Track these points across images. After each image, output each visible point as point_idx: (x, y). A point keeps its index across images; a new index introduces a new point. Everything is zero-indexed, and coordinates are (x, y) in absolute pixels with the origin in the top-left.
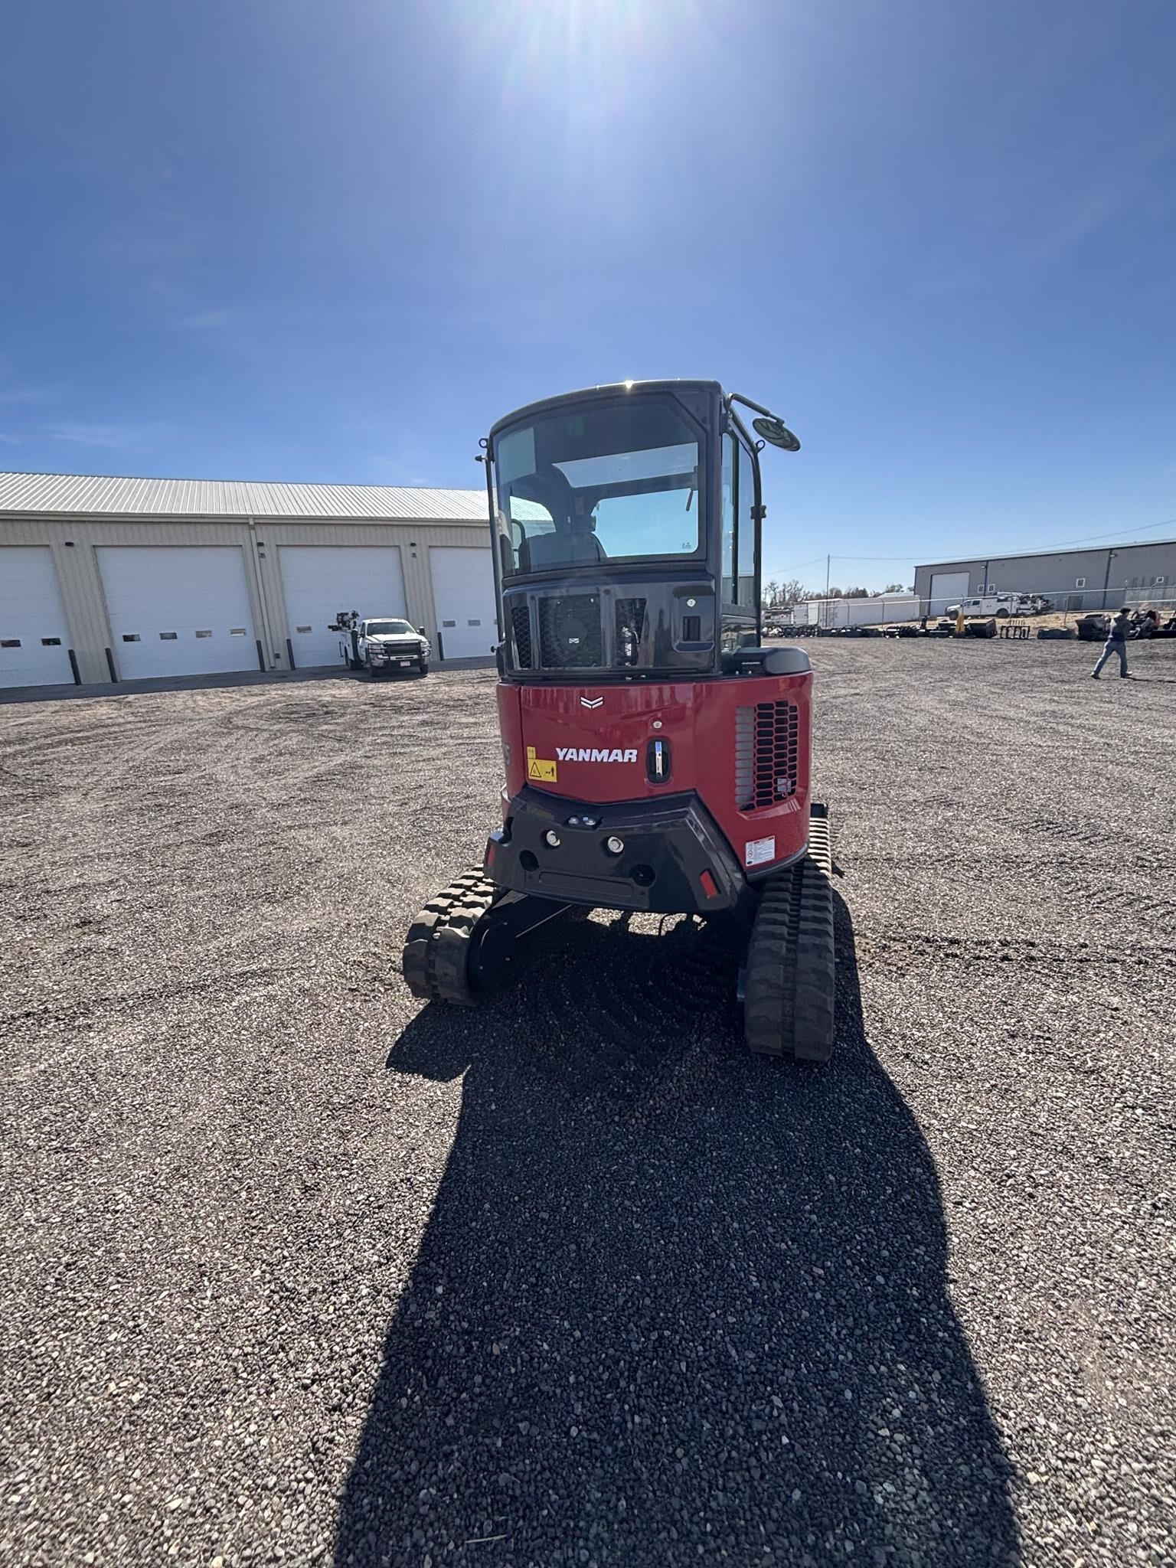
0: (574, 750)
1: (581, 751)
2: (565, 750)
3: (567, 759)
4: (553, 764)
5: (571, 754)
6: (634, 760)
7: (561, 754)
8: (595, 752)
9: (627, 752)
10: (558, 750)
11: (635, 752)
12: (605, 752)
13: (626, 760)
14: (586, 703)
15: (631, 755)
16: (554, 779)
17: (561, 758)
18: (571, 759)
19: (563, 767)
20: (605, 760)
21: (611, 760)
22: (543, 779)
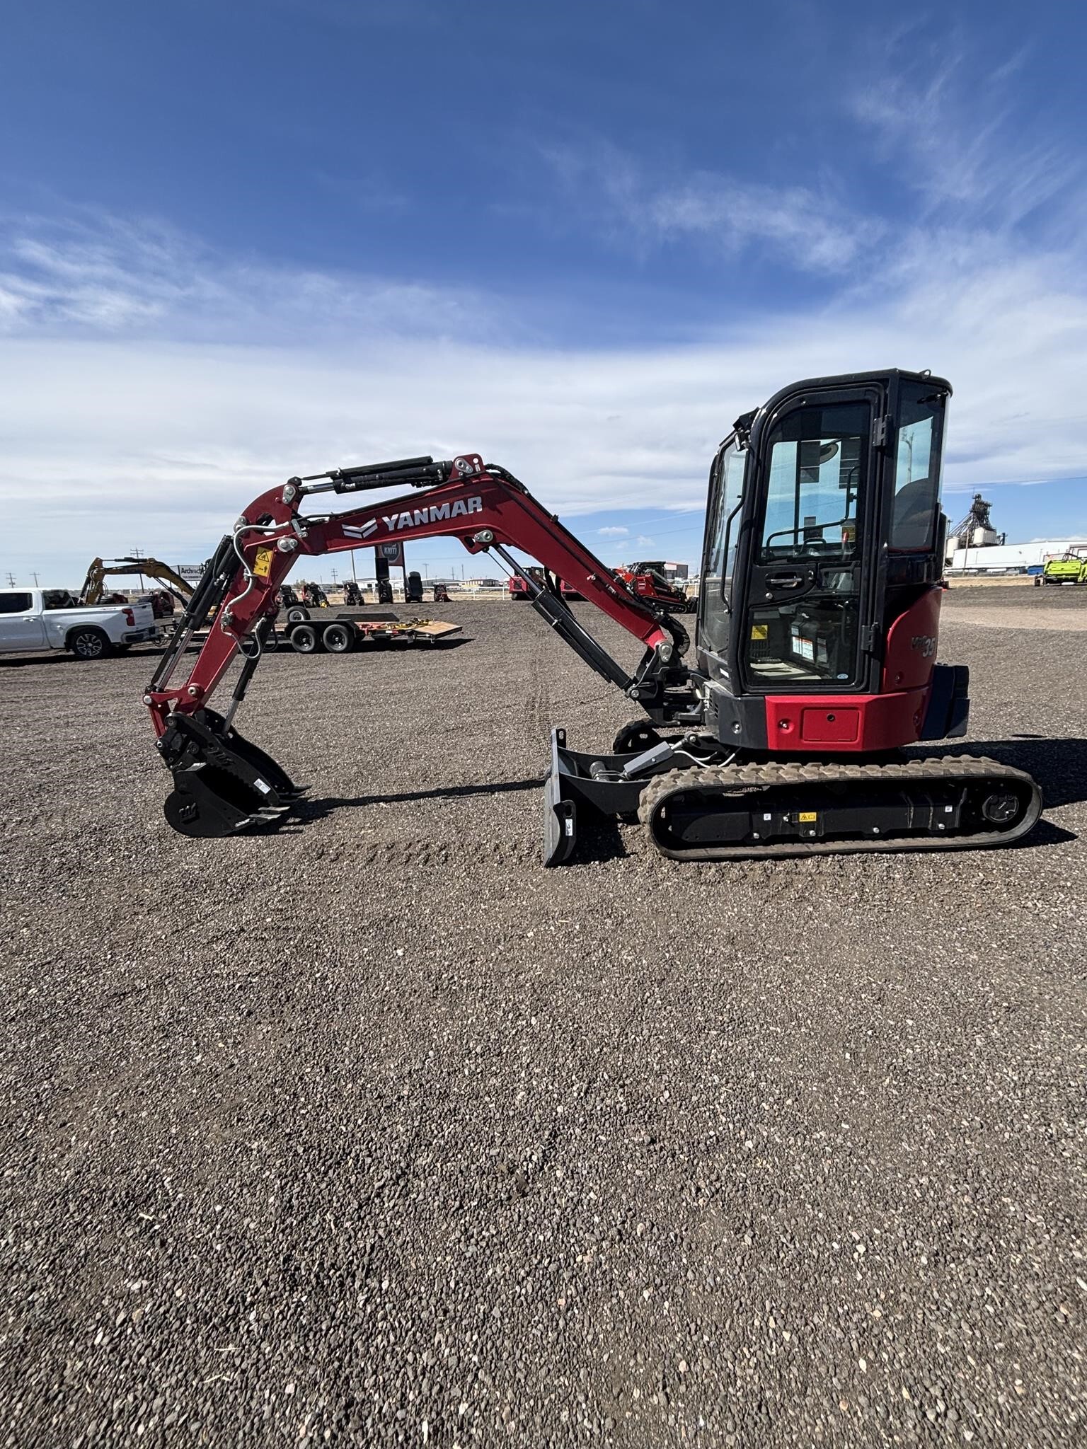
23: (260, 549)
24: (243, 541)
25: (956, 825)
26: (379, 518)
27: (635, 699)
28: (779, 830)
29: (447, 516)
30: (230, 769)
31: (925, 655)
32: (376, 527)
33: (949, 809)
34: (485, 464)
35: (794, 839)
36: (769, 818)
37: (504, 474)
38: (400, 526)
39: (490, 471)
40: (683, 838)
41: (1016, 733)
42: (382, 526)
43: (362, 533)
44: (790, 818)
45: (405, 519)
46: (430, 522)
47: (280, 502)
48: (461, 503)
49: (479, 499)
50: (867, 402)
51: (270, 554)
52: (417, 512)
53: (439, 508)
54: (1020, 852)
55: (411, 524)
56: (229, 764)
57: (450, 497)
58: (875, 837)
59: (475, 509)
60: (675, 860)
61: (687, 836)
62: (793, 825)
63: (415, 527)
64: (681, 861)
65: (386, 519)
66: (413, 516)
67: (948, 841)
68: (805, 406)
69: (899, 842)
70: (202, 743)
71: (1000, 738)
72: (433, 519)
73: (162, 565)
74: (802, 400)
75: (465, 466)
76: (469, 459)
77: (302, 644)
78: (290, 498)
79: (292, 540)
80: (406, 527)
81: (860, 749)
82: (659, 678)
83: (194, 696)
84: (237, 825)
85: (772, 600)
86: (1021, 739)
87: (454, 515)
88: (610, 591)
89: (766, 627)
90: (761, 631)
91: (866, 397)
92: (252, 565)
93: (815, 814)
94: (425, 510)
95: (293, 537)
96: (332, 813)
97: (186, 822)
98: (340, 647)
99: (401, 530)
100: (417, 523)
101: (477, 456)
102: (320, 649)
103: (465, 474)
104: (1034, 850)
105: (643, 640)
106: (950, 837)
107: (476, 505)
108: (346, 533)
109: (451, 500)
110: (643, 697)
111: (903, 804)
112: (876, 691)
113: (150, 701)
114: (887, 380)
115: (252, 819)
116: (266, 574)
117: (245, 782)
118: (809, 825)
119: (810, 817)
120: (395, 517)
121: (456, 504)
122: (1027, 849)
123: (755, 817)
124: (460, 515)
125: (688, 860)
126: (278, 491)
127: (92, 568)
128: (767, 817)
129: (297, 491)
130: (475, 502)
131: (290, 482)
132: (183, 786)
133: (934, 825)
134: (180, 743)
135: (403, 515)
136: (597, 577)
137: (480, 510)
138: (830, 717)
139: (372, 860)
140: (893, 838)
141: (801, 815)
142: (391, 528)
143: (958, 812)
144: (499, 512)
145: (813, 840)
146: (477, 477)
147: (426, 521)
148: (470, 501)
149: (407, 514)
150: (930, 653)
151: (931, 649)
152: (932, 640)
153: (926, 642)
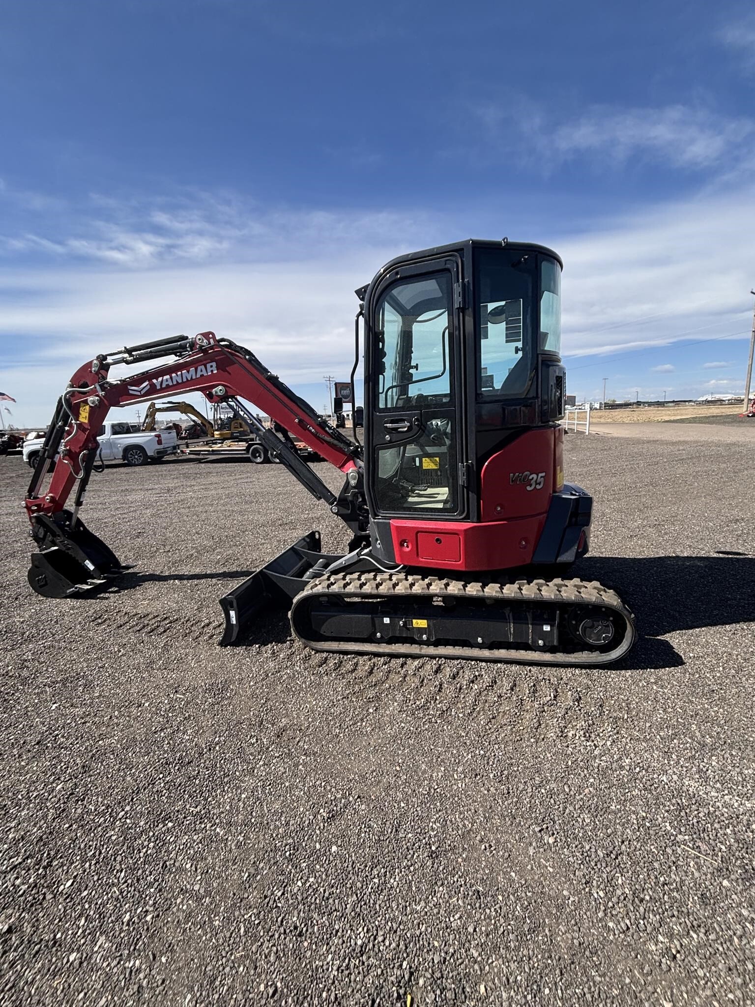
23: (82, 404)
24: (72, 399)
25: (555, 643)
26: (150, 380)
27: (336, 514)
28: (398, 632)
29: (194, 377)
30: (70, 552)
31: (529, 488)
32: (149, 387)
33: (547, 628)
34: (217, 338)
35: (412, 641)
36: (388, 622)
37: (231, 345)
38: (164, 386)
39: (222, 343)
40: (322, 632)
41: (723, 549)
42: (153, 386)
43: (140, 392)
44: (405, 623)
45: (167, 381)
46: (183, 382)
47: (91, 372)
48: (203, 367)
49: (214, 364)
50: (448, 270)
51: (87, 407)
52: (174, 375)
53: (188, 372)
54: (613, 674)
55: (171, 384)
56: (69, 549)
57: (194, 363)
58: (481, 647)
59: (212, 371)
60: (312, 650)
61: (324, 630)
62: (408, 629)
63: (174, 385)
64: (317, 651)
65: (154, 381)
66: (171, 378)
67: (547, 657)
68: (401, 278)
69: (502, 653)
70: (54, 535)
71: (703, 554)
72: (185, 380)
73: (190, 406)
74: (397, 273)
75: (203, 340)
76: (206, 335)
77: (256, 457)
78: (97, 369)
79: (97, 398)
80: (168, 385)
81: (463, 569)
82: (350, 498)
83: (50, 502)
84: (68, 591)
85: (390, 442)
86: (721, 555)
87: (198, 376)
88: (310, 431)
89: (437, 459)
90: (435, 463)
91: (448, 266)
92: (77, 416)
93: (425, 621)
94: (179, 373)
95: (97, 396)
96: (140, 586)
97: (41, 587)
99: (164, 388)
100: (175, 383)
101: (210, 333)
102: (267, 461)
103: (201, 346)
104: (628, 673)
105: (340, 468)
106: (551, 653)
107: (212, 368)
108: (131, 392)
109: (196, 365)
110: (341, 512)
111: (504, 619)
112: (475, 520)
113: (24, 505)
114: (463, 249)
115: (76, 588)
116: (86, 421)
117: (80, 561)
118: (421, 631)
119: (421, 623)
120: (160, 379)
121: (199, 368)
122: (623, 672)
123: (377, 621)
124: (202, 376)
125: (323, 651)
126: (89, 365)
128: (387, 620)
129: (101, 363)
130: (211, 366)
131: (98, 357)
132: (36, 563)
133: (535, 642)
134: (43, 534)
135: (165, 377)
136: (300, 421)
137: (215, 372)
138: (437, 540)
139: (121, 626)
140: (498, 648)
141: (414, 621)
142: (158, 387)
143: (555, 631)
144: (228, 372)
145: (428, 643)
146: (212, 348)
147: (180, 381)
148: (208, 366)
149: (168, 377)
150: (538, 487)
151: (539, 484)
152: (540, 475)
153: (531, 477)
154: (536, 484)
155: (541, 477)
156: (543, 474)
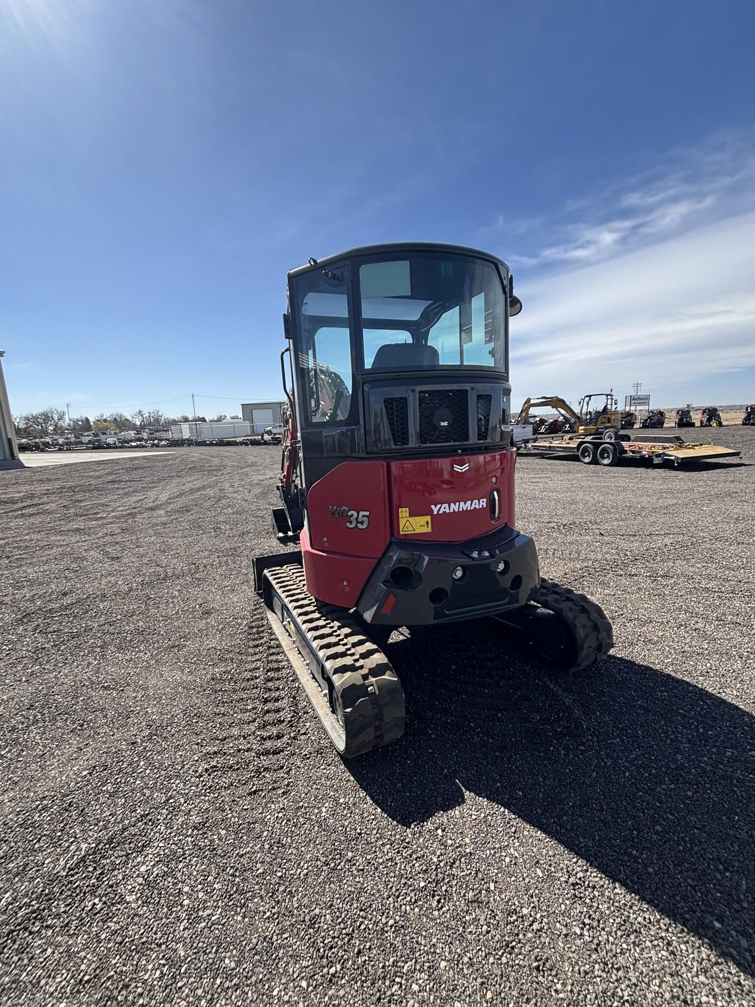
0: (447, 505)
1: (452, 504)
2: (439, 506)
3: (441, 512)
4: (428, 518)
5: (445, 508)
6: (485, 506)
7: (435, 510)
8: (462, 503)
9: (481, 500)
10: (433, 506)
11: (485, 500)
12: (469, 503)
13: (481, 507)
14: (457, 468)
15: (483, 503)
16: (429, 530)
17: (435, 512)
18: (444, 512)
19: (437, 520)
20: (469, 509)
21: (472, 508)
22: (417, 531)
73: (563, 402)
77: (585, 457)
98: (606, 461)
102: (595, 462)
123: (283, 610)
127: (525, 403)
150: (360, 526)
151: (362, 523)
152: (362, 513)
153: (350, 513)
154: (358, 522)
155: (363, 516)
156: (367, 513)
